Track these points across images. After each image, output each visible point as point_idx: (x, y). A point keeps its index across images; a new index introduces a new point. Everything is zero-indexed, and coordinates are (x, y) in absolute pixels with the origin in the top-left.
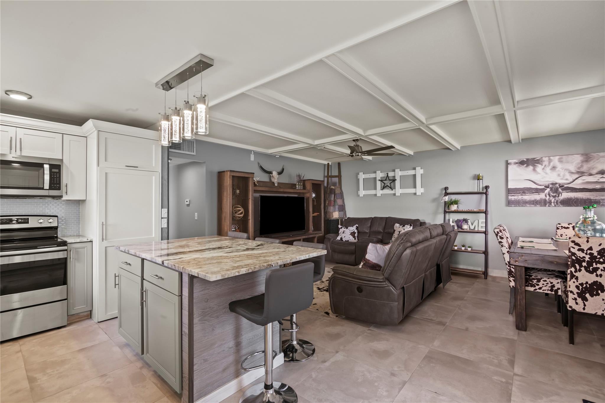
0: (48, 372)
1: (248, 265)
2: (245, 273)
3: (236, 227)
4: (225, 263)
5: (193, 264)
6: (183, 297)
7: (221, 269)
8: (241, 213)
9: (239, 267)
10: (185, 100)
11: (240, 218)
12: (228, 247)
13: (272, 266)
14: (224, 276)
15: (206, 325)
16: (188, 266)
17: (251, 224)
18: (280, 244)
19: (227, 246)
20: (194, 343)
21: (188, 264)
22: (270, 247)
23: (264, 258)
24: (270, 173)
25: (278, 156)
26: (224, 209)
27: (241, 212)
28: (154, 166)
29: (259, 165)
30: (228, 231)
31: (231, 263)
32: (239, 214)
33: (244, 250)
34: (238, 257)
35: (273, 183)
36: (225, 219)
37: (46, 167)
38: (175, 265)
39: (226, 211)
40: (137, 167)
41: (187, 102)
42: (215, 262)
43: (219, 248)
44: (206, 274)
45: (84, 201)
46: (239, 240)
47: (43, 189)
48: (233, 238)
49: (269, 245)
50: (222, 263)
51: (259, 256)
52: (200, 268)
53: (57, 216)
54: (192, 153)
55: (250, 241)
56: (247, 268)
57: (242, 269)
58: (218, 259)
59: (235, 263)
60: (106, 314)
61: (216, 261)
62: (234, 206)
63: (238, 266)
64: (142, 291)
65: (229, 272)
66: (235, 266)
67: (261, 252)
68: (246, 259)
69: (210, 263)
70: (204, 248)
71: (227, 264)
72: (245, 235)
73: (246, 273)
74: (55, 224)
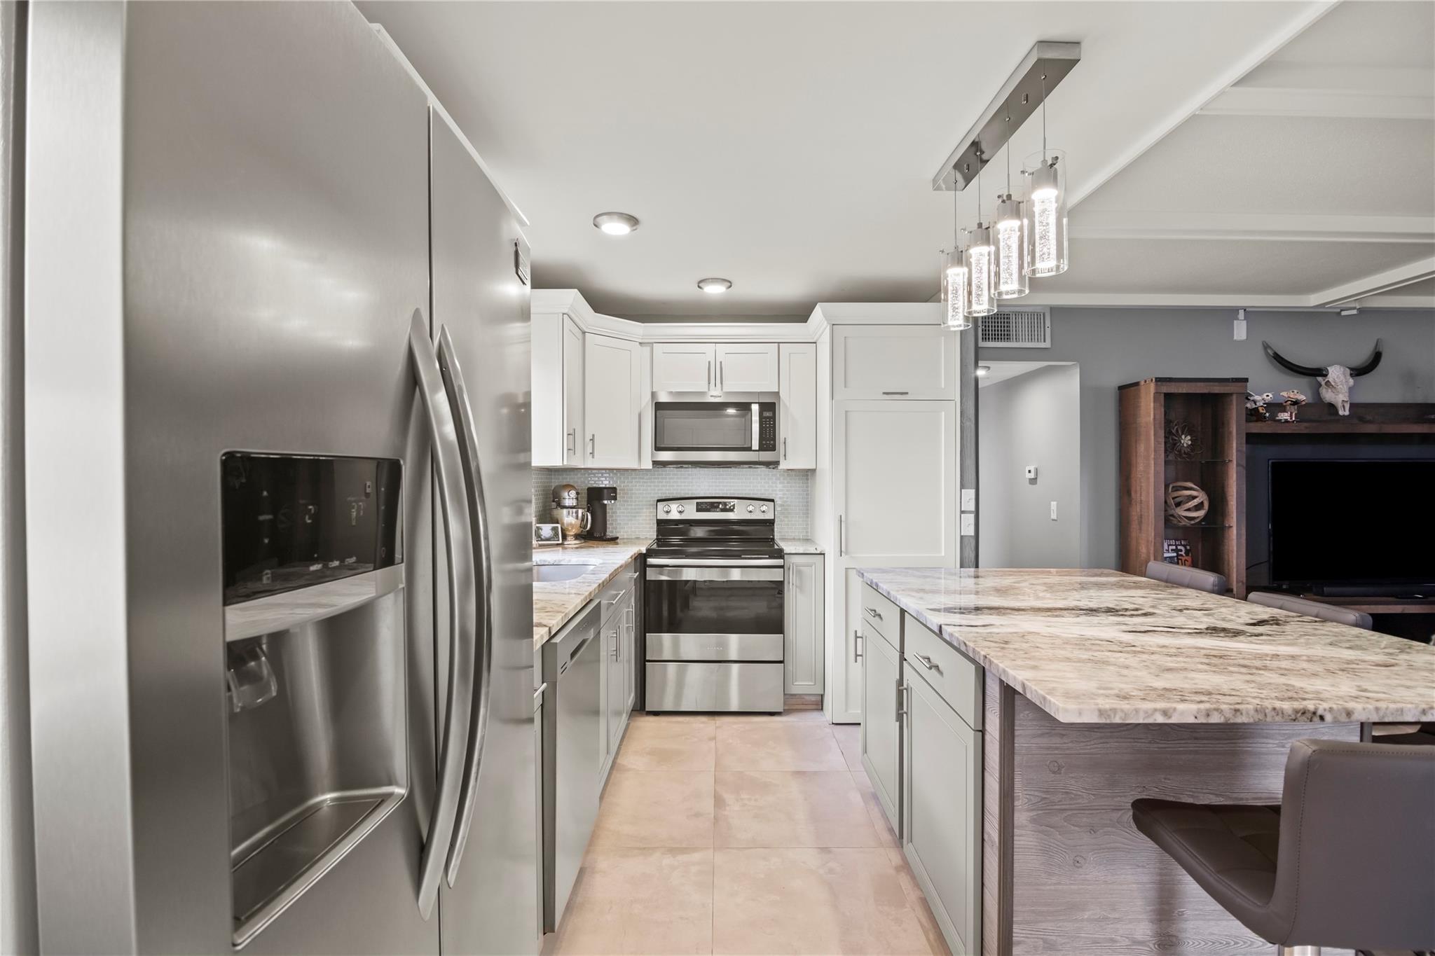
0: (743, 796)
1: (1210, 694)
2: (1191, 720)
3: (1179, 547)
4: (1119, 667)
5: (1015, 649)
6: (988, 737)
7: (1099, 688)
8: (1199, 507)
9: (1168, 694)
10: (1000, 194)
11: (1193, 522)
12: (1140, 612)
13: (1322, 718)
14: (1109, 716)
15: (1052, 841)
16: (1000, 654)
17: (1234, 543)
18: (1362, 631)
19: (1137, 610)
20: (1015, 880)
21: (1003, 648)
22: (1314, 635)
23: (1283, 680)
24: (1318, 372)
25: (1355, 312)
26: (1136, 492)
27: (1196, 502)
28: (943, 386)
29: (1267, 353)
30: (1152, 558)
31: (1143, 673)
32: (1189, 510)
33: (1199, 633)
34: (1171, 656)
35: (1332, 407)
36: (1140, 523)
37: (755, 408)
38: (967, 643)
39: (1143, 498)
40: (907, 393)
41: (1005, 198)
42: (1085, 657)
43: (1110, 611)
44: (1048, 694)
45: (813, 471)
46: (1183, 591)
47: (749, 449)
48: (1163, 584)
49: (1309, 628)
50: (1108, 667)
51: (1258, 663)
52: (1035, 668)
53: (772, 501)
54: (1042, 345)
55: (1229, 601)
56: (1202, 706)
57: (1181, 706)
58: (1098, 648)
59: (1157, 676)
60: (846, 711)
61: (1091, 653)
62: (1169, 485)
63: (1165, 689)
64: (900, 688)
65: (1125, 705)
66: (1155, 689)
67: (1267, 649)
68: (1201, 666)
69: (1068, 659)
70: (1060, 604)
71: (1125, 672)
72: (1210, 578)
73: (1196, 721)
74: (769, 516)
